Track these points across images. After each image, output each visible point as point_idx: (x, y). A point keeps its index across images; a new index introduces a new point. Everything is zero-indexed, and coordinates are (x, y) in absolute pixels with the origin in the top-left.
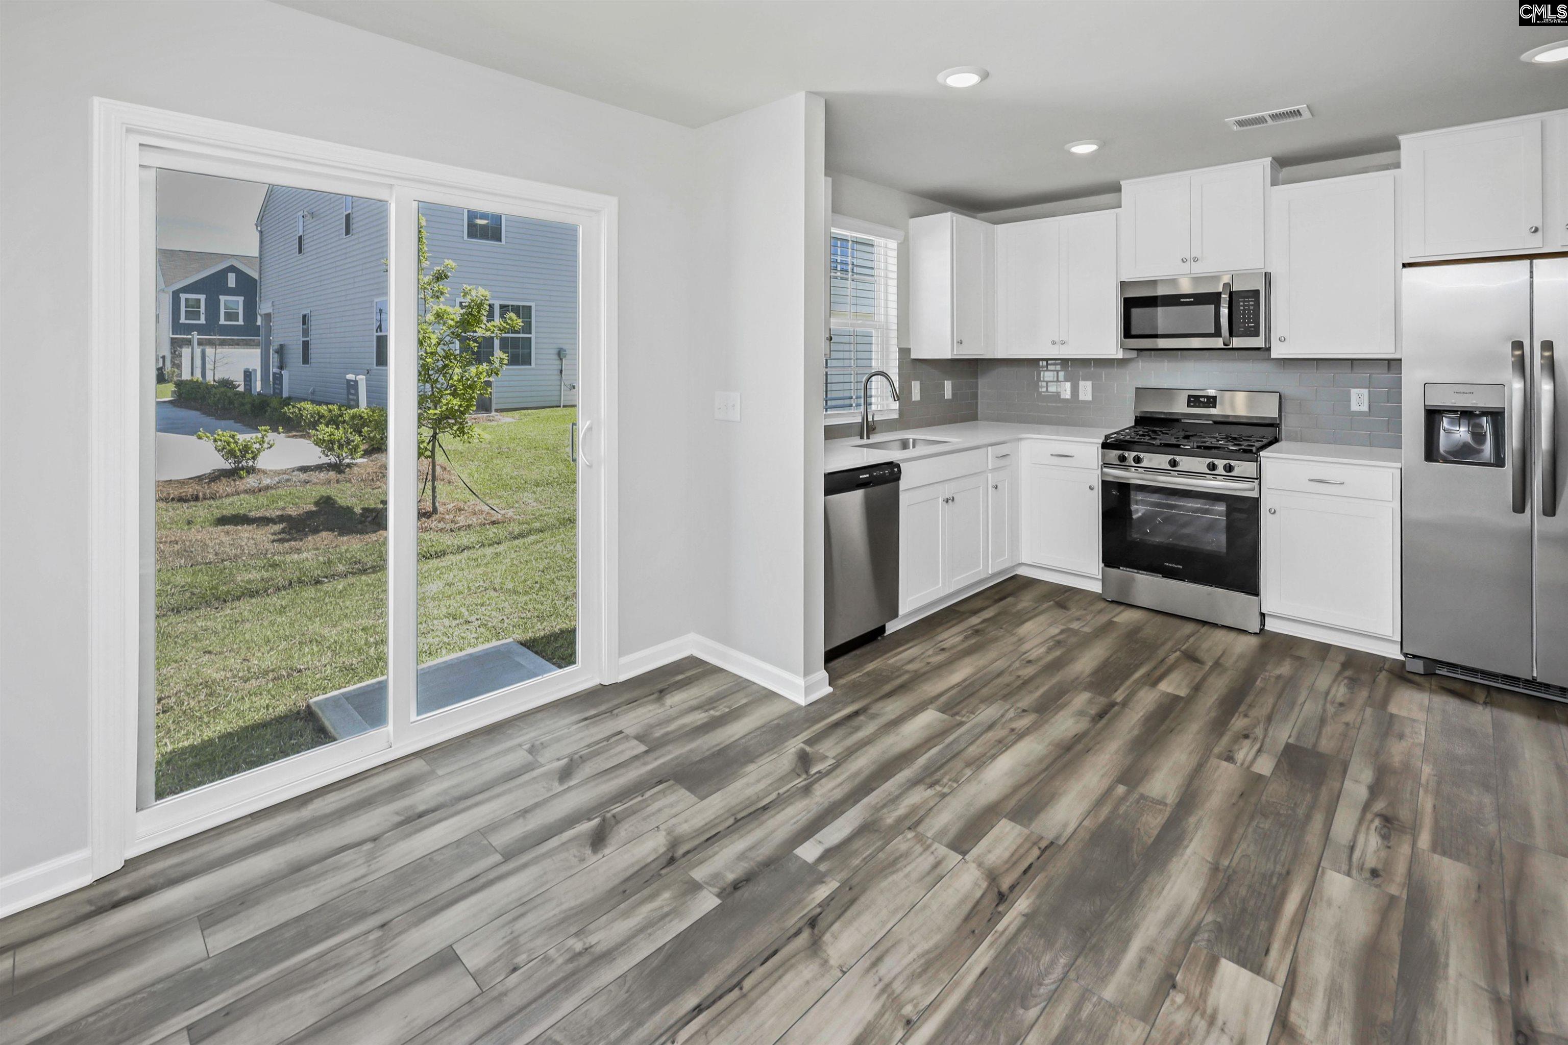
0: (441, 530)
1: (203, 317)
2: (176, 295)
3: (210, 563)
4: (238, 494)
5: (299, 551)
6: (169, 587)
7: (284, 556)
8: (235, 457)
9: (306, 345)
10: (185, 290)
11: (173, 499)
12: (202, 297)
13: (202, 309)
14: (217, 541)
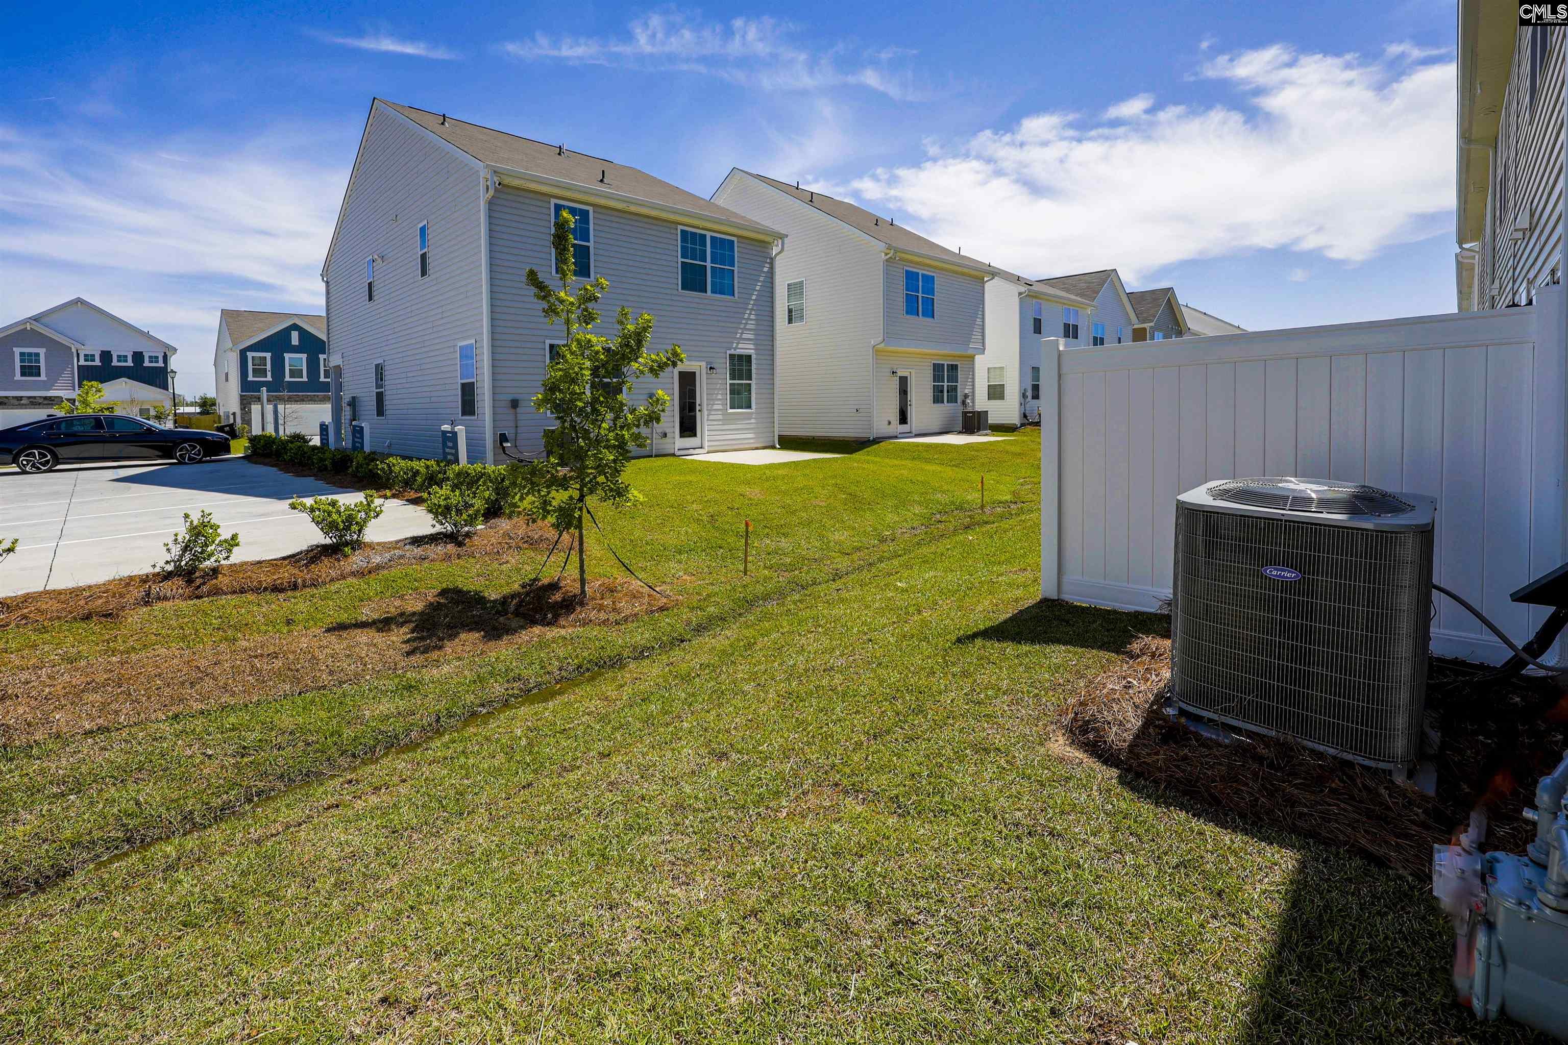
0: (604, 622)
1: (269, 374)
2: (243, 354)
3: (324, 687)
4: (344, 578)
5: (437, 663)
6: (273, 733)
7: (419, 673)
8: (337, 529)
9: (380, 397)
10: (252, 348)
11: (266, 589)
12: (268, 355)
13: (269, 367)
14: (328, 651)
